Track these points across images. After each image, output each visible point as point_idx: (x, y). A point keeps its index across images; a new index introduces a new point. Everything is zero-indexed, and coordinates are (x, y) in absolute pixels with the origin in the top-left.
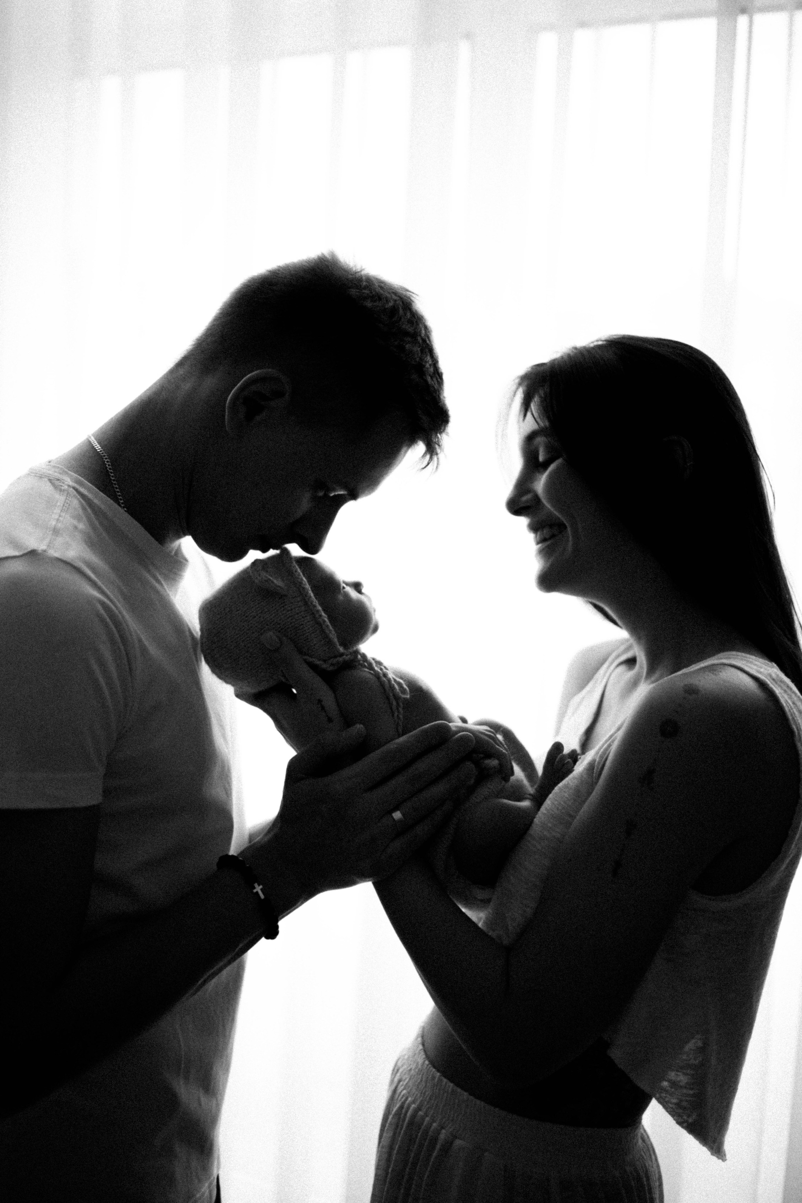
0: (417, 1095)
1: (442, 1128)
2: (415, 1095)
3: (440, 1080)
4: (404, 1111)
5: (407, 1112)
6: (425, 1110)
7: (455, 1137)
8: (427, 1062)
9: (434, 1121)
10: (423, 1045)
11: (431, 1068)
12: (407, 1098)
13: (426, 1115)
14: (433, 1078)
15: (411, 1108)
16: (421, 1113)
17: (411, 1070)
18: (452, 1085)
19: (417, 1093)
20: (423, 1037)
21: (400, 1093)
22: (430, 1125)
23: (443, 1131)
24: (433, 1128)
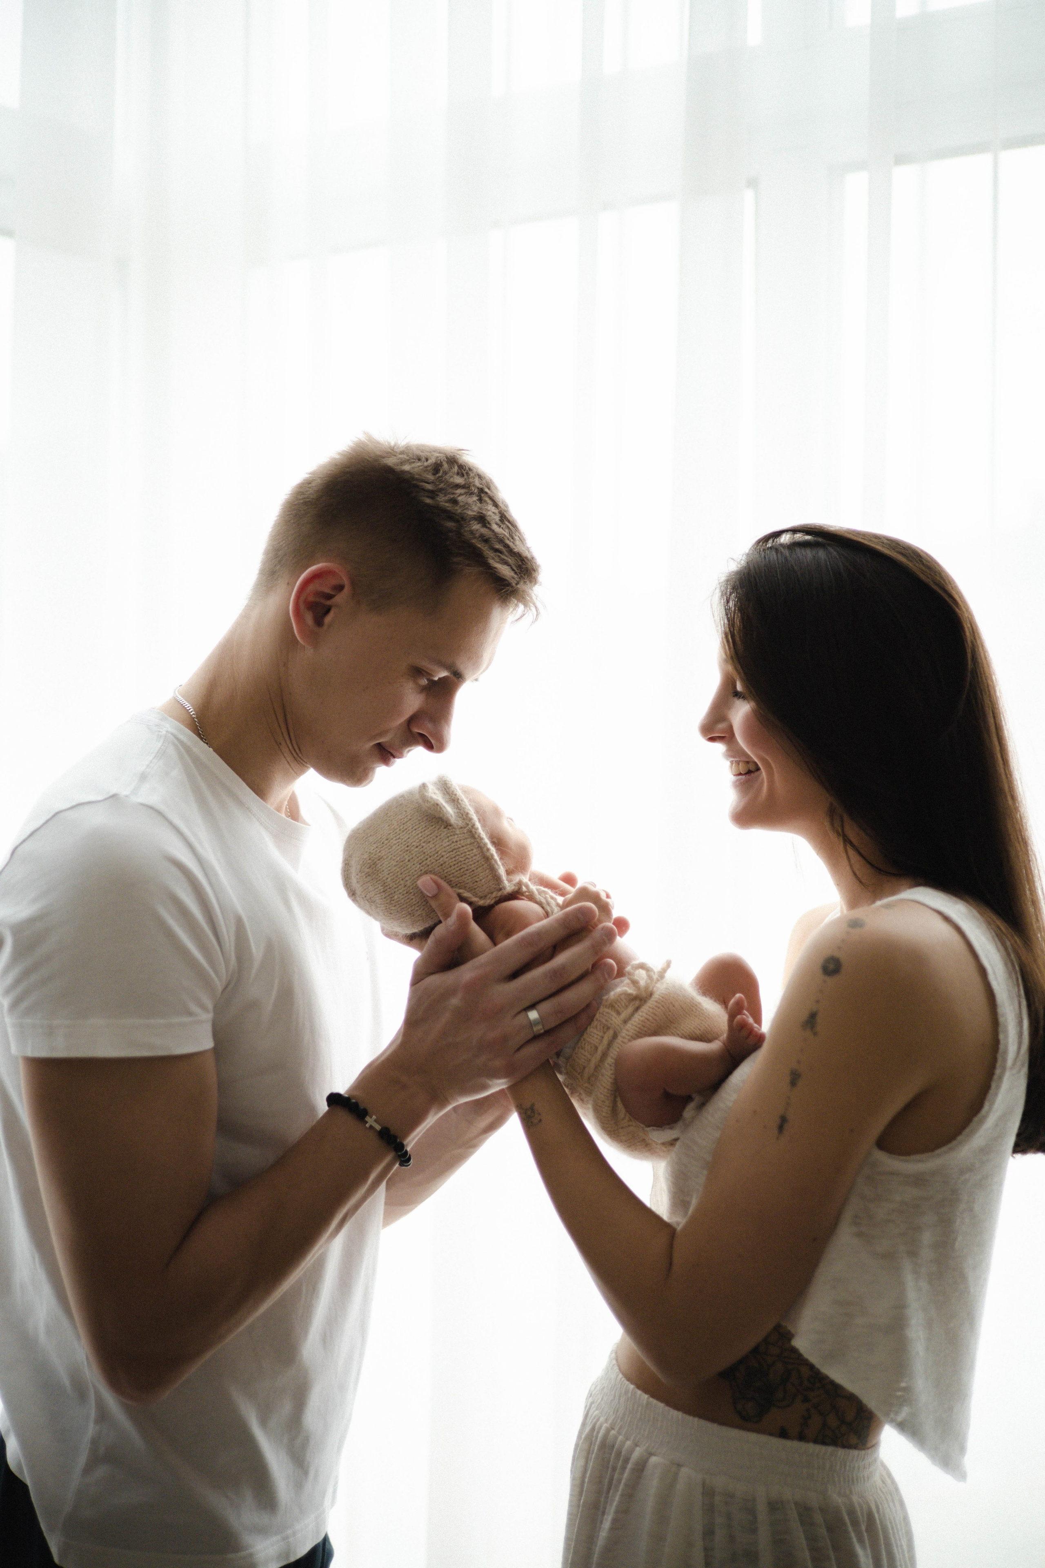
0: (609, 1413)
1: (637, 1445)
2: (608, 1413)
3: (634, 1394)
4: (595, 1433)
5: (598, 1432)
6: (617, 1429)
7: (651, 1454)
8: (621, 1376)
9: (627, 1439)
10: (617, 1360)
11: (625, 1381)
12: (598, 1420)
13: (619, 1433)
14: (626, 1392)
15: (603, 1428)
16: (613, 1432)
17: (604, 1388)
18: (646, 1396)
19: (609, 1411)
20: (616, 1353)
21: (592, 1415)
22: (623, 1443)
23: (638, 1449)
24: (626, 1446)
